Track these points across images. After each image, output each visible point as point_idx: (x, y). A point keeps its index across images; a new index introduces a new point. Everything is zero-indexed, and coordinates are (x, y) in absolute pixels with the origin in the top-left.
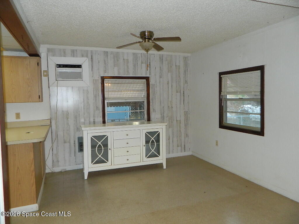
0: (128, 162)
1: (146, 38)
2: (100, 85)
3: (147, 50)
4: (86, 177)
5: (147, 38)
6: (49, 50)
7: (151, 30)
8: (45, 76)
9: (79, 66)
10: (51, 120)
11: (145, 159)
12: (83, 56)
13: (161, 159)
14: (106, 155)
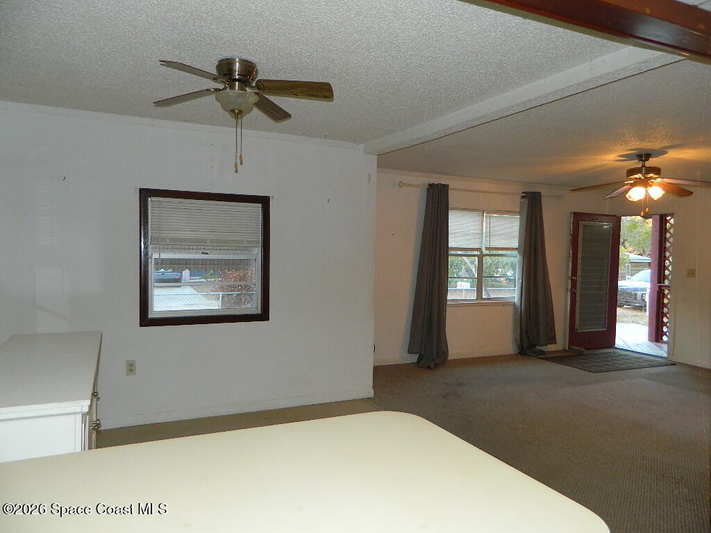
1: (236, 80)
3: (237, 114)
5: (238, 80)
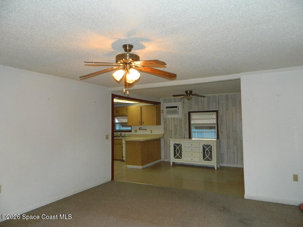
0: (192, 160)
2: (188, 116)
4: (171, 164)
6: (164, 100)
7: (191, 90)
8: (162, 112)
9: (176, 107)
10: (164, 135)
11: (203, 161)
12: (179, 101)
13: (213, 163)
14: (181, 155)
